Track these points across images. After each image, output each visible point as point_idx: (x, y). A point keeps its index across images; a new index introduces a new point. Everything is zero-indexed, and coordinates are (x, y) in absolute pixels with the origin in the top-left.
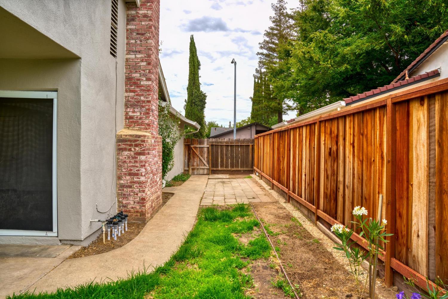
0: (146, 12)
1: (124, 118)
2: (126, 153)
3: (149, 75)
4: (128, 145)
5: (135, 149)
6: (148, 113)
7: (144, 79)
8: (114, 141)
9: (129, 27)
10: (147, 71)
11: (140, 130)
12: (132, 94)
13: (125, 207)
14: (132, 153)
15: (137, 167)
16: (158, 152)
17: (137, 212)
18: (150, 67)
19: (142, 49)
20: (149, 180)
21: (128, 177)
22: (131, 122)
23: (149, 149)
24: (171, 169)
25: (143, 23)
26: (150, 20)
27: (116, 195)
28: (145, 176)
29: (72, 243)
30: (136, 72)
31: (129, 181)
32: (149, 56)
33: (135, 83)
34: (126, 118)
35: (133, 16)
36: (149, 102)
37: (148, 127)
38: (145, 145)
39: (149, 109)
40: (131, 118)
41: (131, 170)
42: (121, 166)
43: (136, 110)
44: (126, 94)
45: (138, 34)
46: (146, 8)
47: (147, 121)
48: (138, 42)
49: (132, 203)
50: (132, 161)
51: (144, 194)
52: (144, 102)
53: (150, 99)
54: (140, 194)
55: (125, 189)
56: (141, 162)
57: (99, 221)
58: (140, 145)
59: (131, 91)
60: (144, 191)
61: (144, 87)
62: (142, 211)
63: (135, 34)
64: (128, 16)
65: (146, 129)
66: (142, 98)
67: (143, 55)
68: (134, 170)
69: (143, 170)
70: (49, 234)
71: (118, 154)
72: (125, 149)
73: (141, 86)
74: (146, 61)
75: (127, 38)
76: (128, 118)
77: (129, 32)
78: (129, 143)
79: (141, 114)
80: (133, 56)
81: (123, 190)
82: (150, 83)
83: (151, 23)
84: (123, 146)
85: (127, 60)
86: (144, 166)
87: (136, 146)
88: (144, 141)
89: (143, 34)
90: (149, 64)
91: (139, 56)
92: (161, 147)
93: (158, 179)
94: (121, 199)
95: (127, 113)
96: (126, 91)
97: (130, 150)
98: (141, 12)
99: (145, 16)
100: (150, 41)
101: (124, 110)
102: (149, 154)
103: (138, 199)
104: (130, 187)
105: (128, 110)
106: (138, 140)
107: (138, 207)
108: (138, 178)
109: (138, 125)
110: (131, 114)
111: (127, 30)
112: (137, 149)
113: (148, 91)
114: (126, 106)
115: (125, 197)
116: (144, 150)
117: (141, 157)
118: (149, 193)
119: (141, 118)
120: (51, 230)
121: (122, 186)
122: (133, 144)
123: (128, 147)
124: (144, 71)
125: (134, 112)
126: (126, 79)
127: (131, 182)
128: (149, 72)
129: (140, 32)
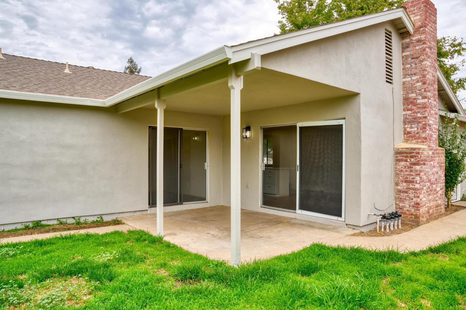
0: (420, 37)
1: (403, 133)
2: (403, 163)
3: (425, 94)
4: (404, 156)
5: (410, 160)
6: (425, 128)
7: (420, 97)
8: (392, 153)
9: (405, 54)
10: (423, 90)
11: (417, 143)
12: (410, 112)
13: (401, 209)
14: (408, 164)
15: (412, 175)
16: (438, 163)
17: (412, 214)
18: (426, 86)
19: (417, 71)
20: (425, 188)
21: (404, 184)
22: (409, 136)
23: (425, 160)
24: (461, 181)
25: (417, 48)
26: (424, 43)
27: (393, 198)
28: (419, 183)
29: (354, 227)
30: (413, 92)
31: (405, 187)
32: (424, 76)
33: (412, 102)
34: (405, 134)
35: (408, 44)
36: (425, 117)
37: (424, 141)
38: (419, 157)
39: (425, 124)
40: (409, 133)
41: (407, 178)
42: (398, 174)
43: (413, 126)
44: (404, 113)
45: (412, 58)
46: (419, 33)
47: (424, 135)
48: (414, 65)
49: (407, 206)
50: (408, 170)
51: (419, 200)
52: (421, 118)
53: (427, 115)
54: (414, 199)
55: (402, 194)
56: (416, 171)
57: (375, 215)
58: (415, 156)
59: (408, 110)
60: (418, 197)
61: (420, 105)
62: (416, 214)
63: (410, 59)
64: (403, 45)
65: (423, 142)
66: (419, 115)
67: (418, 77)
68: (410, 178)
69: (418, 178)
70: (339, 219)
71: (396, 164)
72: (402, 160)
73: (417, 105)
74: (421, 81)
75: (403, 64)
76: (406, 133)
77: (405, 58)
78: (405, 155)
79: (418, 129)
80: (409, 79)
81: (400, 194)
82: (426, 100)
83: (425, 46)
84: (400, 158)
85: (404, 83)
86: (419, 175)
87: (412, 157)
88: (419, 153)
89: (417, 58)
90: (424, 83)
91: (414, 78)
92: (443, 159)
93: (438, 189)
94: (397, 202)
95: (405, 129)
96: (404, 110)
97: (406, 161)
98: (414, 38)
99: (419, 41)
100: (424, 63)
101: (403, 127)
102: (424, 164)
103: (413, 203)
104: (406, 192)
105: (406, 126)
106: (413, 153)
107: (413, 211)
108: (413, 185)
109: (415, 139)
110: (408, 130)
111: (403, 57)
112: (412, 160)
113: (425, 108)
114: (405, 123)
115: (401, 200)
116: (419, 161)
117: (416, 167)
118: (424, 199)
119: (418, 133)
120: (341, 216)
121: (400, 191)
122: (409, 155)
123: (404, 159)
124: (420, 90)
125: (411, 128)
126: (403, 99)
127: (407, 188)
128: (425, 91)
129: (415, 56)
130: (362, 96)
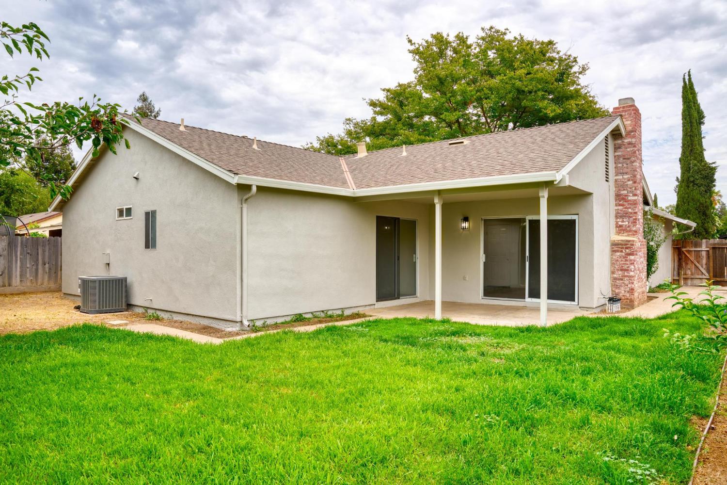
0: (630, 140)
1: (615, 226)
2: (618, 254)
3: (635, 192)
4: (619, 248)
5: (626, 251)
6: (635, 222)
7: (631, 195)
8: (609, 244)
9: (617, 154)
10: (634, 188)
11: (628, 235)
12: (621, 207)
13: (617, 294)
14: (623, 254)
15: (627, 264)
16: (643, 253)
17: (627, 299)
18: (636, 185)
19: (628, 170)
20: (637, 275)
21: (620, 272)
22: (620, 229)
23: (636, 251)
24: (655, 272)
25: (628, 150)
26: (635, 146)
27: (610, 285)
28: (634, 271)
29: (587, 309)
30: (624, 189)
31: (620, 275)
32: (635, 176)
33: (623, 199)
34: (617, 227)
35: (620, 145)
36: (636, 213)
37: (635, 233)
38: (634, 248)
39: (636, 219)
40: (621, 226)
41: (622, 267)
42: (614, 264)
43: (625, 220)
44: (617, 208)
45: (624, 159)
46: (630, 137)
47: (634, 229)
48: (625, 165)
49: (623, 292)
50: (623, 260)
51: (633, 286)
52: (631, 213)
53: (637, 210)
54: (629, 286)
55: (618, 281)
56: (631, 260)
57: (604, 298)
58: (630, 247)
59: (620, 205)
60: (633, 283)
61: (631, 201)
62: (631, 299)
63: (622, 159)
64: (615, 145)
65: (634, 235)
66: (630, 210)
67: (629, 176)
68: (625, 267)
69: (632, 267)
70: (573, 303)
71: (612, 255)
72: (618, 251)
73: (629, 201)
74: (632, 180)
75: (615, 163)
76: (618, 226)
77: (617, 158)
78: (621, 246)
79: (629, 223)
80: (621, 177)
81: (616, 282)
82: (636, 198)
83: (635, 149)
84: (615, 249)
85: (616, 180)
86: (633, 263)
87: (627, 248)
88: (633, 245)
89: (628, 159)
90: (635, 182)
91: (626, 177)
92: (646, 249)
93: (643, 277)
94: (614, 289)
95: (617, 223)
96: (616, 205)
97: (622, 251)
98: (626, 141)
99: (630, 143)
100: (635, 164)
101: (615, 220)
102: (636, 254)
103: (628, 289)
104: (622, 280)
105: (618, 220)
106: (628, 244)
107: (628, 295)
108: (628, 273)
109: (626, 232)
110: (620, 223)
111: (615, 157)
112: (627, 250)
113: (635, 204)
114: (616, 217)
115: (617, 287)
116: (633, 251)
117: (631, 257)
118: (636, 285)
119: (629, 227)
120: (574, 300)
121: (615, 279)
122: (624, 247)
123: (620, 250)
124: (631, 188)
125: (623, 221)
126: (616, 195)
127: (622, 276)
128: (635, 189)
129: (626, 157)
130: (594, 195)
